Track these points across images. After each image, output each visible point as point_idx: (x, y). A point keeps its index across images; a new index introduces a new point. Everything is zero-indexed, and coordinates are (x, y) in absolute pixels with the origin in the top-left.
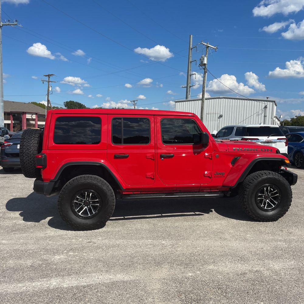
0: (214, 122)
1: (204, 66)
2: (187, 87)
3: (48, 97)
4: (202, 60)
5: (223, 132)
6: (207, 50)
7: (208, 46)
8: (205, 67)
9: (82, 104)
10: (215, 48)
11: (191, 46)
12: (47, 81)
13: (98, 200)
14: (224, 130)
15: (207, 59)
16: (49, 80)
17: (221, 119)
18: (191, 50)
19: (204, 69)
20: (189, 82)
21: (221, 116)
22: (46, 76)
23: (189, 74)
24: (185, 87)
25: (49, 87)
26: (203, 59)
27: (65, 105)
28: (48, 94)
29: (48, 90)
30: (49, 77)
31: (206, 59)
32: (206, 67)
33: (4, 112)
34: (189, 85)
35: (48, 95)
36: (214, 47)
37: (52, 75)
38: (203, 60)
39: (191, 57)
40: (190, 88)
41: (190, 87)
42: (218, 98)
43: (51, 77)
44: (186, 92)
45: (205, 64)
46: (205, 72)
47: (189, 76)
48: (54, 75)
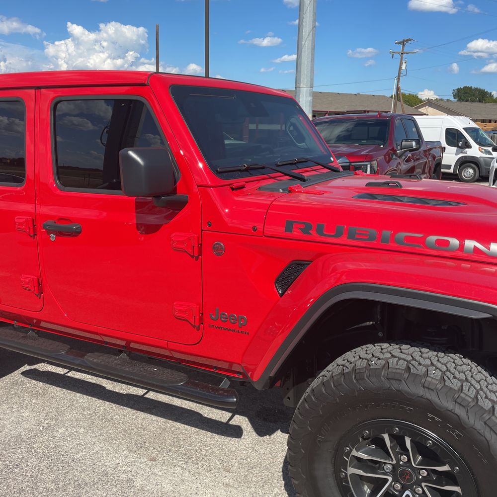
3: (398, 82)
9: (485, 91)
12: (399, 53)
16: (403, 50)
25: (401, 64)
27: (454, 95)
28: (399, 76)
29: (400, 68)
30: (403, 44)
33: (313, 111)
35: (399, 79)
37: (409, 40)
43: (407, 44)
48: (412, 40)
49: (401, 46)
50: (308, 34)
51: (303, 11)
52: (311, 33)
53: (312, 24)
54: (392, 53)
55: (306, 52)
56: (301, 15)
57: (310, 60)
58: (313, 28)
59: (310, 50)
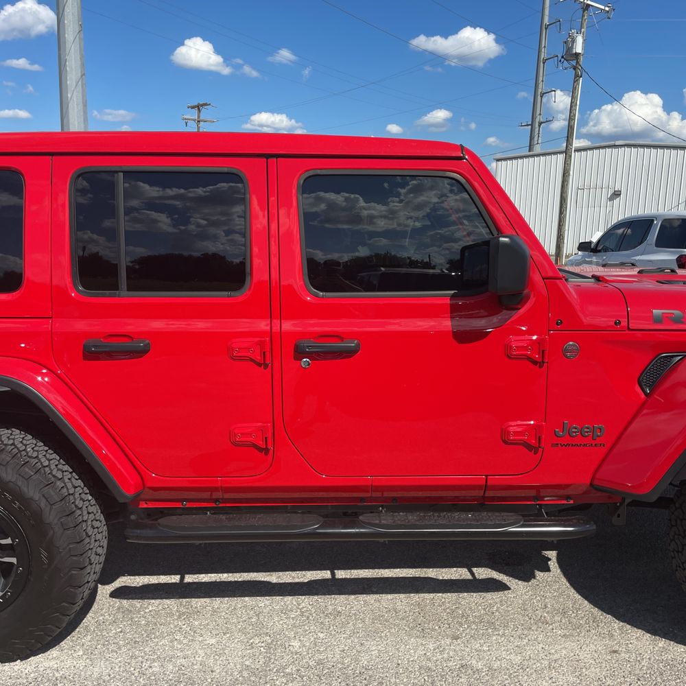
0: (597, 209)
1: (575, 61)
2: (532, 125)
4: (569, 43)
5: (617, 234)
6: (583, 16)
7: (588, 6)
8: (577, 62)
10: (607, 9)
11: (546, 21)
12: (194, 120)
13: (9, 541)
14: (620, 231)
15: (584, 41)
16: (199, 117)
17: (616, 201)
18: (546, 29)
19: (575, 68)
20: (538, 113)
21: (617, 194)
22: (193, 107)
23: (540, 91)
24: (527, 125)
26: (574, 41)
30: (199, 109)
31: (580, 40)
32: (581, 63)
34: (537, 120)
36: (603, 7)
37: (206, 104)
38: (573, 45)
39: (545, 47)
40: (539, 126)
41: (540, 124)
42: (609, 147)
43: (203, 110)
44: (531, 137)
45: (577, 55)
46: (577, 77)
47: (538, 95)
48: (210, 104)
49: (196, 111)
50: (75, 84)
51: (65, 51)
52: (80, 83)
53: (80, 71)
54: (186, 119)
55: (76, 110)
56: (62, 56)
57: (82, 120)
58: (82, 76)
59: (81, 106)
